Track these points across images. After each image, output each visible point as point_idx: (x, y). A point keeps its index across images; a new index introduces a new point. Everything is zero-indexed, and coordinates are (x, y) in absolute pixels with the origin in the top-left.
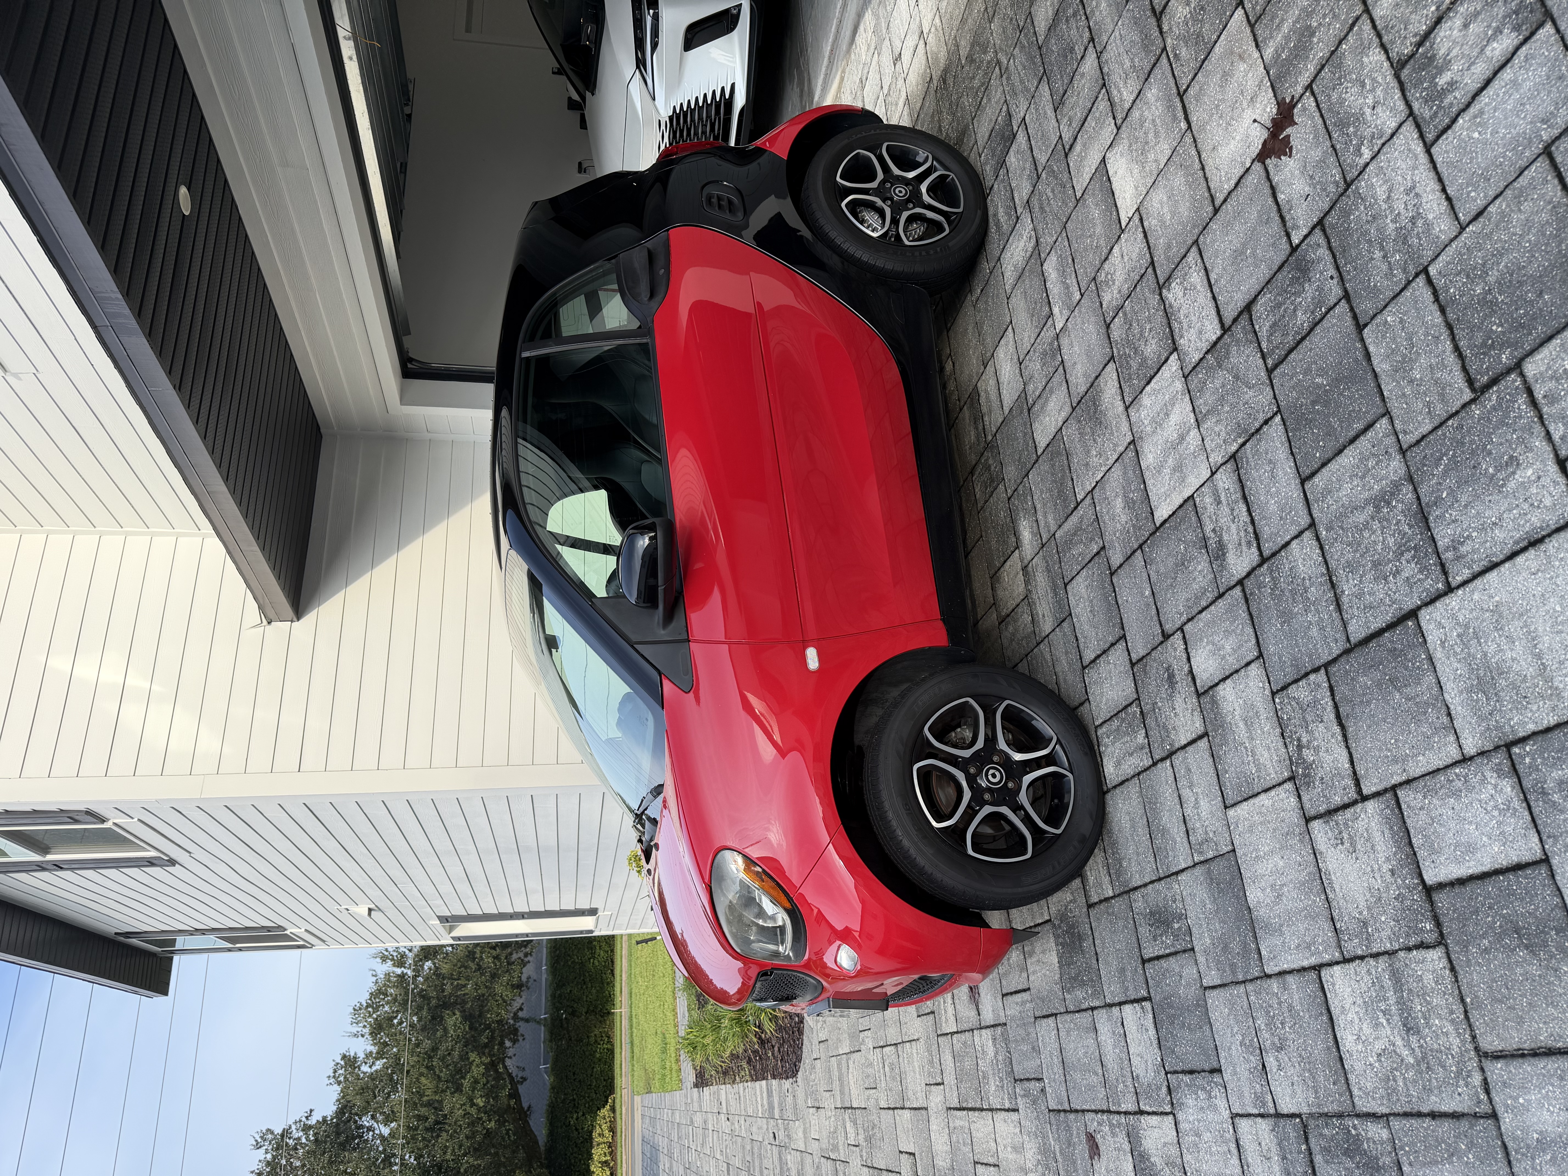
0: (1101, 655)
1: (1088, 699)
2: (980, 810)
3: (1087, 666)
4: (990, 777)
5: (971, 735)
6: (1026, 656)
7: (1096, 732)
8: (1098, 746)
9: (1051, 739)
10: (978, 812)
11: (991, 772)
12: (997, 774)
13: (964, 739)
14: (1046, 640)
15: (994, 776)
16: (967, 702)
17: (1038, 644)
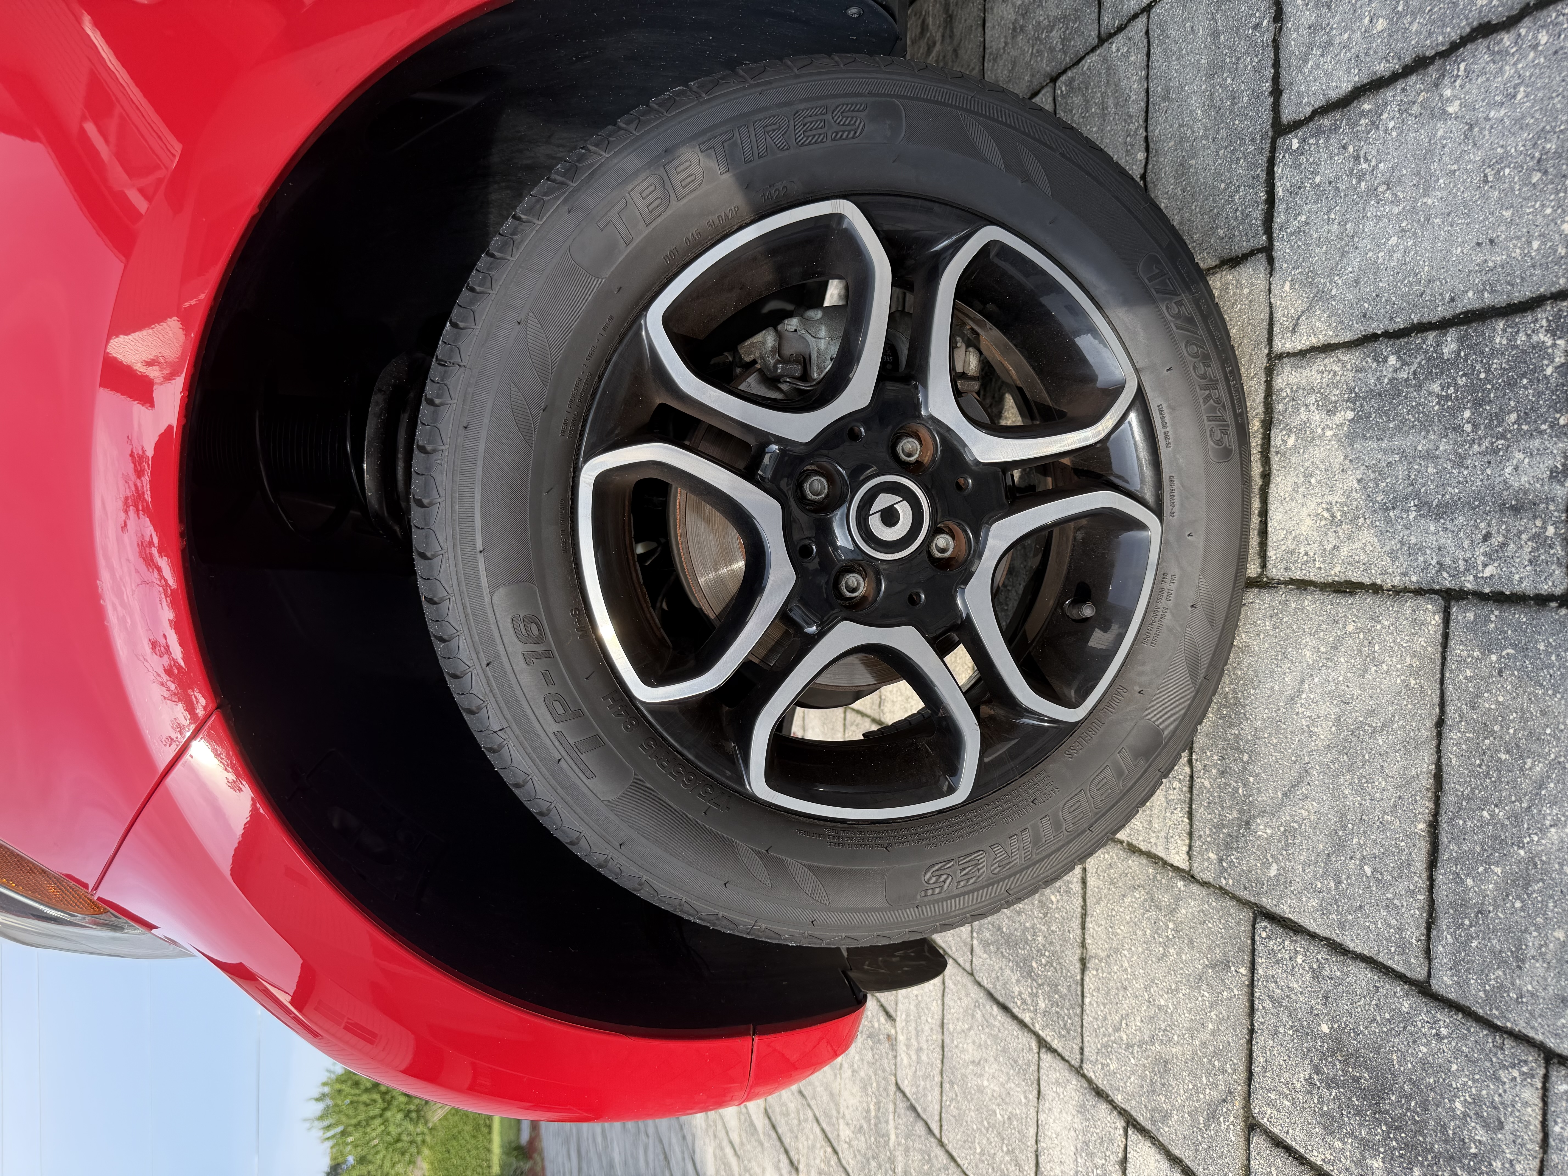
0: (1394, 78)
1: (1268, 251)
2: (821, 635)
3: (1297, 125)
4: (875, 523)
5: (834, 350)
6: (1054, 80)
7: (1270, 372)
8: (1268, 424)
9: (1114, 392)
10: (812, 641)
11: (883, 501)
12: (904, 510)
13: (805, 361)
14: (1140, 23)
15: (890, 517)
16: (839, 218)
17: (1103, 39)
